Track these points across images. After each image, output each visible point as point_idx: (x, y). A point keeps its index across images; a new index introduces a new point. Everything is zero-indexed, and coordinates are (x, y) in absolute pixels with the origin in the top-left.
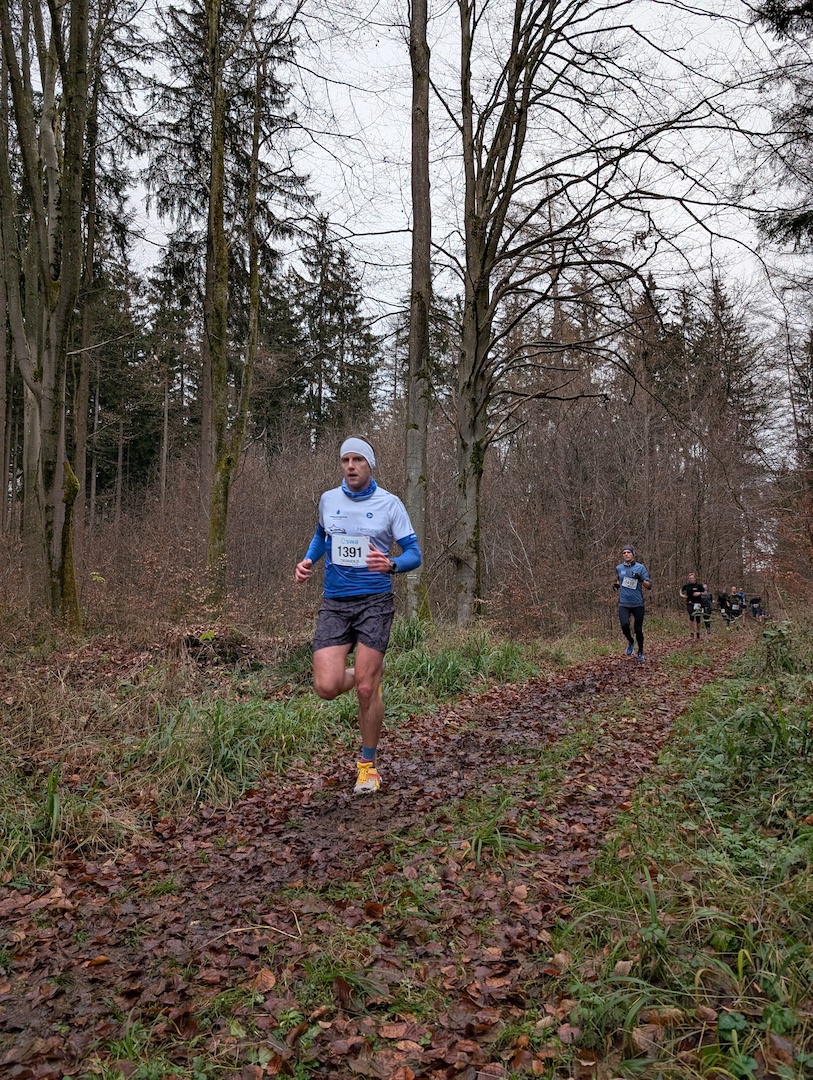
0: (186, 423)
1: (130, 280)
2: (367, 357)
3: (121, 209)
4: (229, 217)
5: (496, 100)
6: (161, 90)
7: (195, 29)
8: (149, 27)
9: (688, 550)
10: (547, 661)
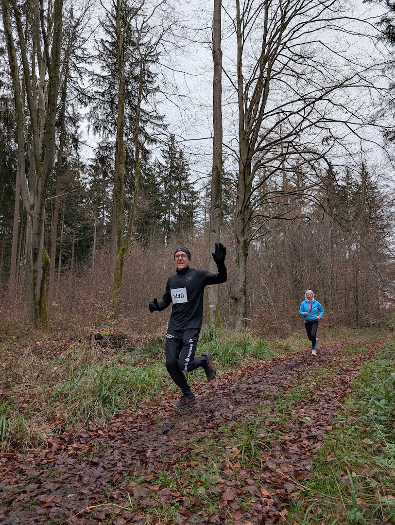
0: (105, 233)
1: (80, 166)
2: (192, 201)
3: (76, 132)
4: (127, 135)
5: (254, 77)
6: (96, 77)
7: (113, 49)
8: (91, 48)
9: (351, 296)
10: (281, 349)
